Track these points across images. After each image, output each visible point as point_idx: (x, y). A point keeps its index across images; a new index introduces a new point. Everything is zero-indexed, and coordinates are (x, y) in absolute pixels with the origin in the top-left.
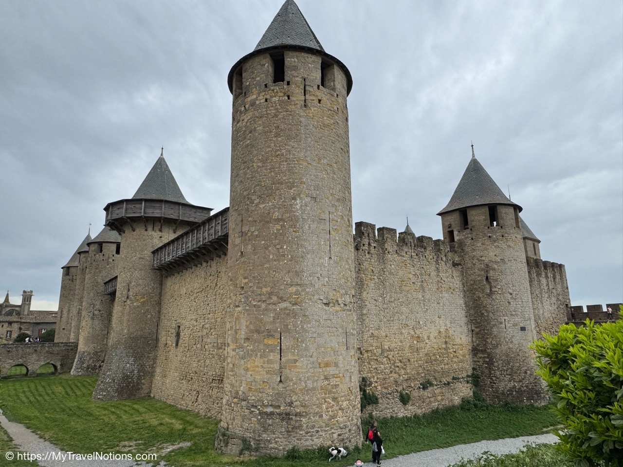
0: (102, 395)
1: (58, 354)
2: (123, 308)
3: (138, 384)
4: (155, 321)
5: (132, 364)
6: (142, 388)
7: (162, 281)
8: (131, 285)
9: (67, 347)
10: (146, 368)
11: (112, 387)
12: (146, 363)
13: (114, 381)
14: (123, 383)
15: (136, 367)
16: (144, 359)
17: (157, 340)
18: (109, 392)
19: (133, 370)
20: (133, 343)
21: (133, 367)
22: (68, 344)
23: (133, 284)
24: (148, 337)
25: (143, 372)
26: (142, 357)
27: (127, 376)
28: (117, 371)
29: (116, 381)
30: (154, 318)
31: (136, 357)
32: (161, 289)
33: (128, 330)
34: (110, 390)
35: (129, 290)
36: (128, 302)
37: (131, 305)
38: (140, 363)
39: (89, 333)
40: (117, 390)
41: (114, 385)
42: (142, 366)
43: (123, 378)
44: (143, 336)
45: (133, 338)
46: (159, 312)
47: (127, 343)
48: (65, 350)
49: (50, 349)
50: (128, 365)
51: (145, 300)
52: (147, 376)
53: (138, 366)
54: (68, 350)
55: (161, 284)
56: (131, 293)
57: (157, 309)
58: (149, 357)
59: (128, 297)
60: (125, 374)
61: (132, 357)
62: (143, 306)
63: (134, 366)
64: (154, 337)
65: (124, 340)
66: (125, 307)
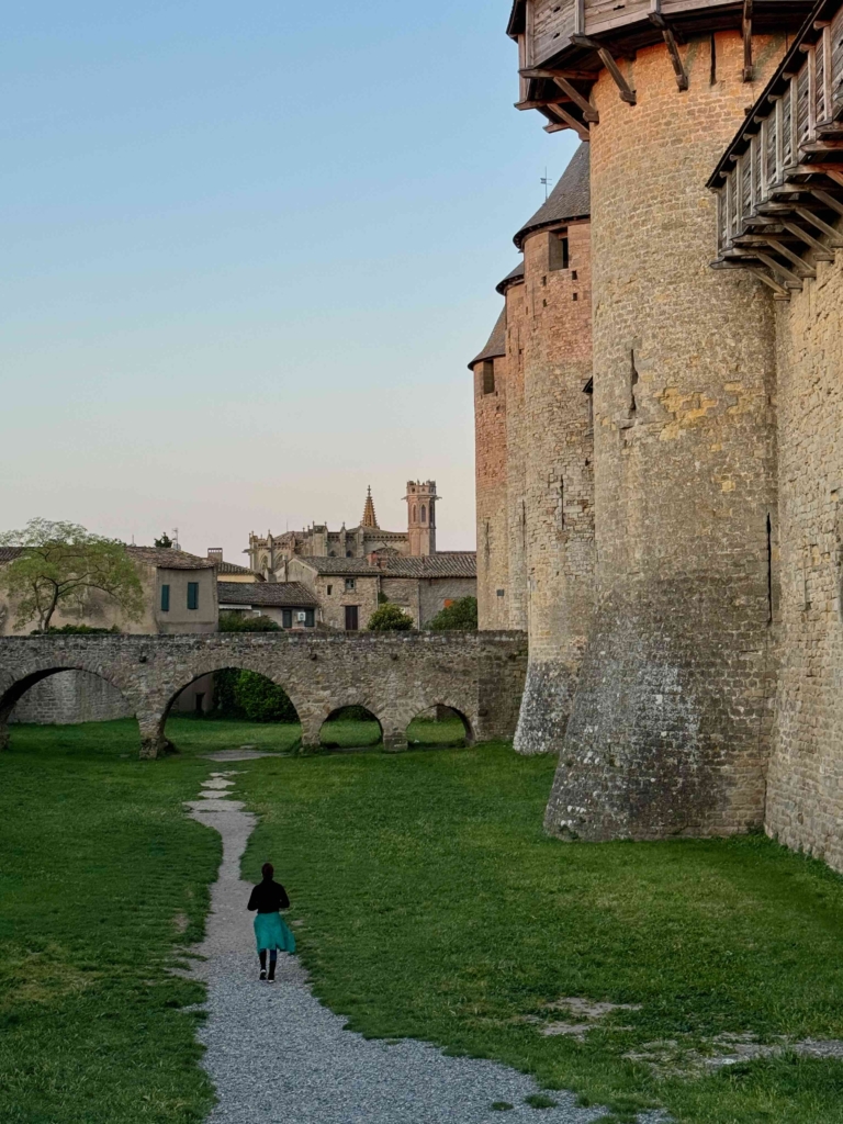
0: (571, 816)
1: (465, 673)
2: (620, 459)
3: (706, 780)
4: (754, 505)
5: (675, 693)
6: (726, 800)
7: (771, 321)
8: (640, 355)
9: (493, 649)
10: (736, 712)
11: (607, 788)
12: (732, 693)
13: (611, 763)
14: (646, 774)
15: (689, 706)
16: (720, 674)
17: (772, 590)
18: (594, 803)
19: (682, 720)
20: (670, 602)
21: (680, 706)
22: (497, 639)
23: (647, 345)
24: (730, 580)
25: (723, 731)
26: (713, 664)
27: (659, 743)
28: (618, 721)
29: (618, 763)
30: (750, 493)
31: (688, 664)
32: (771, 357)
33: (648, 550)
34: (599, 796)
35: (635, 376)
36: (638, 430)
37: (650, 440)
38: (706, 692)
39: (556, 593)
40: (627, 799)
41: (613, 779)
42: (715, 702)
43: (642, 750)
44: (709, 574)
45: (670, 583)
46: (771, 466)
47: (649, 605)
48: (488, 658)
49: (440, 655)
50: (659, 698)
51: (703, 412)
52: (744, 748)
53: (698, 701)
54: (499, 658)
55: (770, 335)
56: (643, 390)
57: (761, 452)
58: (741, 665)
59: (633, 408)
60: (649, 735)
61: (672, 665)
62: (696, 444)
63: (683, 701)
64: (760, 577)
65: (634, 594)
66: (625, 452)
